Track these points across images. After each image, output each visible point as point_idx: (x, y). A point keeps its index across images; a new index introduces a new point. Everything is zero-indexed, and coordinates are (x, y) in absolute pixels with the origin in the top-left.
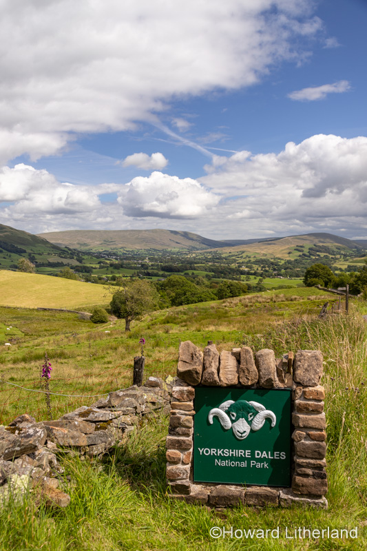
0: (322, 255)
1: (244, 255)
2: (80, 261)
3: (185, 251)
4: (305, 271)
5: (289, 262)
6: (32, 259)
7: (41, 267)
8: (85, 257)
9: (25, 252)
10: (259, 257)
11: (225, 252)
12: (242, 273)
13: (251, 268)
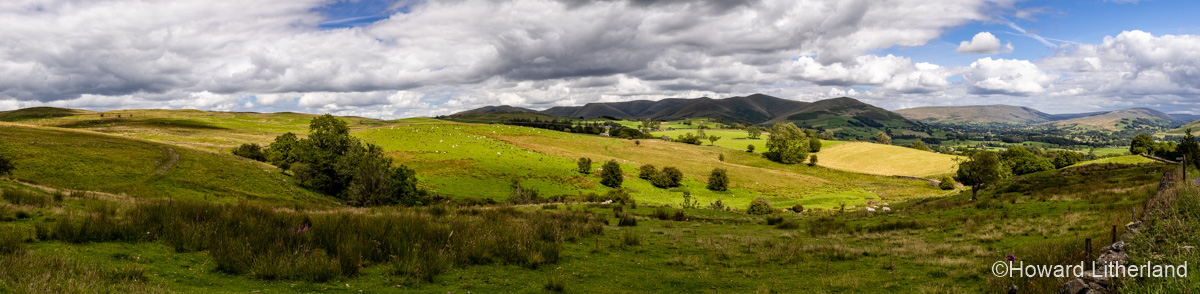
0: (1144, 126)
1: (1077, 127)
2: (930, 133)
3: (1024, 124)
4: (1131, 141)
5: (1116, 133)
6: (889, 133)
7: (896, 140)
8: (935, 130)
9: (883, 126)
10: (1090, 129)
11: (1060, 124)
12: (1076, 143)
13: (1083, 138)
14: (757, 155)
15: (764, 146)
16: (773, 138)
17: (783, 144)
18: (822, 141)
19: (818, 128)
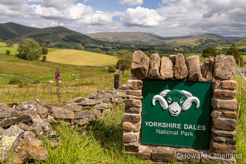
0: (211, 43)
1: (176, 43)
2: (104, 46)
3: (149, 41)
4: (203, 50)
5: (196, 47)
6: (83, 45)
7: (87, 48)
8: (106, 44)
9: (80, 42)
10: (182, 44)
11: (167, 42)
12: (175, 51)
13: (179, 49)
14: (12, 56)
15: (16, 51)
16: (21, 47)
17: (27, 50)
18: (48, 49)
19: (46, 42)
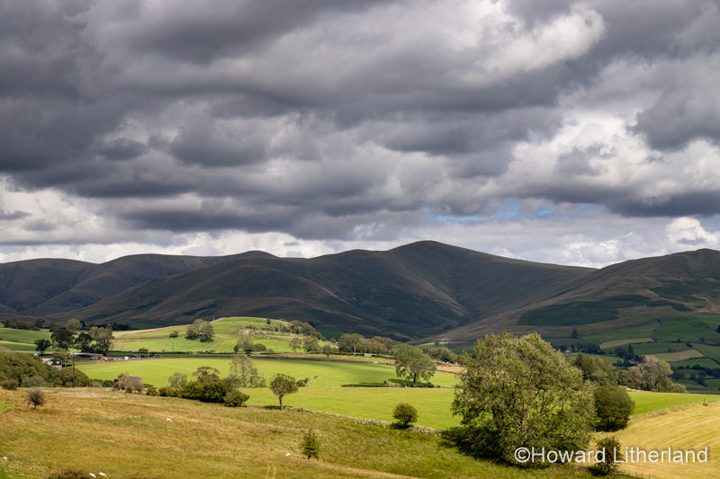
14: (424, 437)
16: (474, 385)
17: (508, 403)
19: (619, 352)
